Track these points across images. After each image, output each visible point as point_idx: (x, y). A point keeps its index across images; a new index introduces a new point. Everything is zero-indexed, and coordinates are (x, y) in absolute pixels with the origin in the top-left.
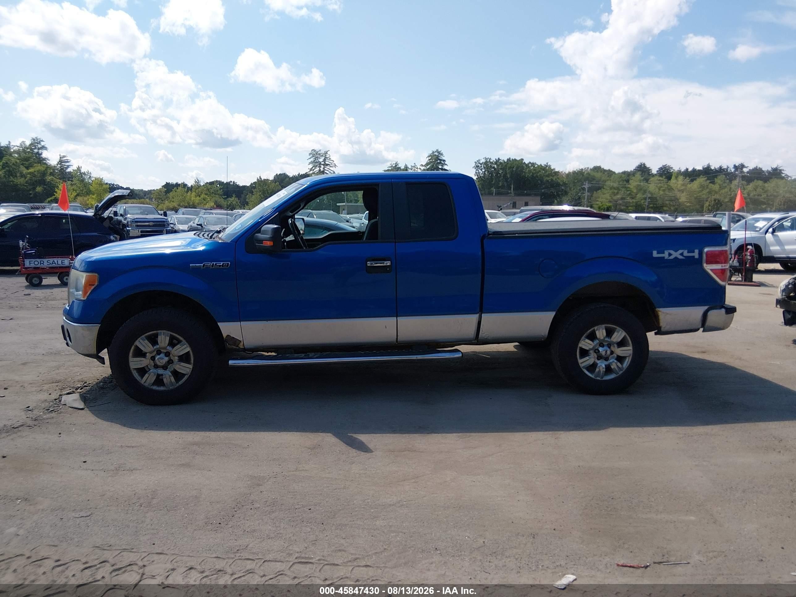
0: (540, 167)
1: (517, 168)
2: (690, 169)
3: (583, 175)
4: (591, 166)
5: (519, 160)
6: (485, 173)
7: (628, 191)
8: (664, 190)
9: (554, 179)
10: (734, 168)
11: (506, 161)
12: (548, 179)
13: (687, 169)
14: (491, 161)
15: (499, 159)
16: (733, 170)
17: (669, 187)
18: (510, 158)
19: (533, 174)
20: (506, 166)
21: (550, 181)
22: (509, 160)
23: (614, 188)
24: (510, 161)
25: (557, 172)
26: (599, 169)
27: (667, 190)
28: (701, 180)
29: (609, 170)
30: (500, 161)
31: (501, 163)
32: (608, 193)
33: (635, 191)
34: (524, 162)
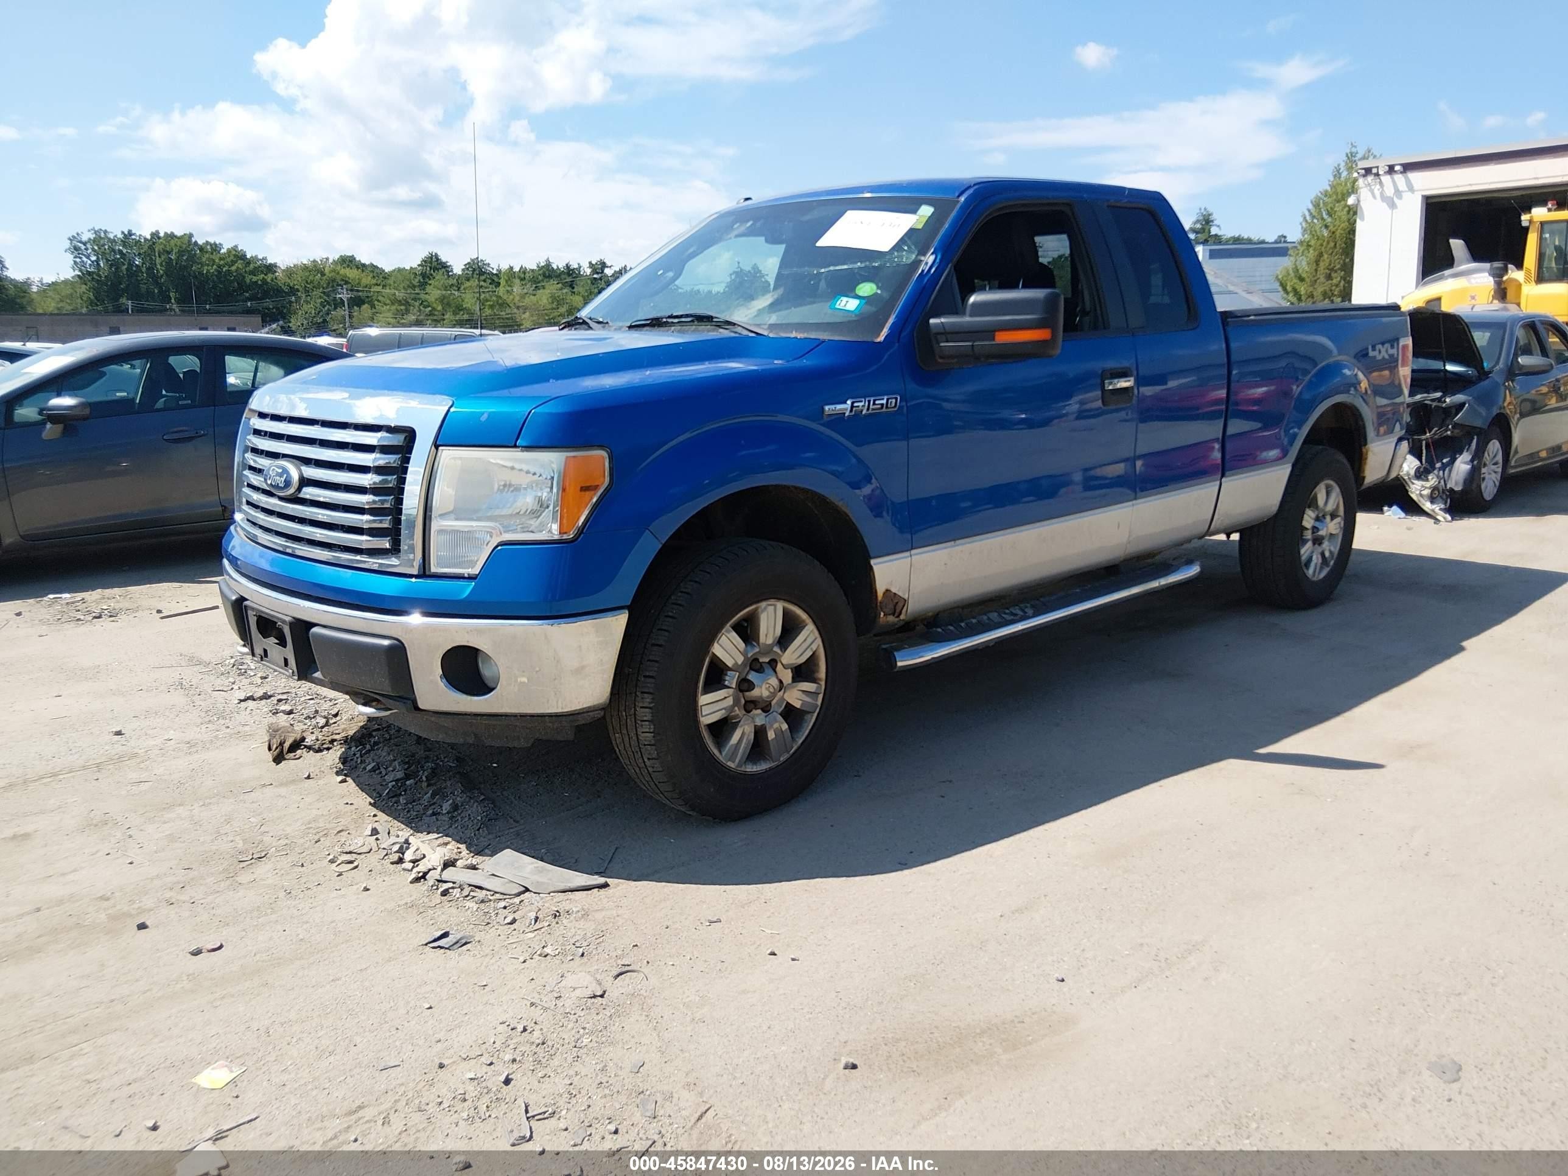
0: (234, 253)
1: (181, 253)
2: (516, 269)
3: (323, 274)
4: (334, 256)
5: (182, 237)
6: (98, 264)
7: (425, 307)
8: (492, 307)
9: (269, 280)
10: (590, 267)
11: (149, 237)
12: (255, 279)
13: (511, 268)
14: (111, 236)
15: (130, 233)
16: (588, 271)
17: (500, 301)
18: (158, 232)
19: (219, 266)
20: (152, 247)
21: (260, 282)
22: (155, 235)
23: (400, 302)
24: (159, 238)
25: (271, 265)
26: (351, 261)
27: (497, 307)
28: (552, 287)
29: (372, 265)
30: (133, 237)
31: (138, 242)
32: (389, 310)
33: (440, 308)
34: (193, 240)
